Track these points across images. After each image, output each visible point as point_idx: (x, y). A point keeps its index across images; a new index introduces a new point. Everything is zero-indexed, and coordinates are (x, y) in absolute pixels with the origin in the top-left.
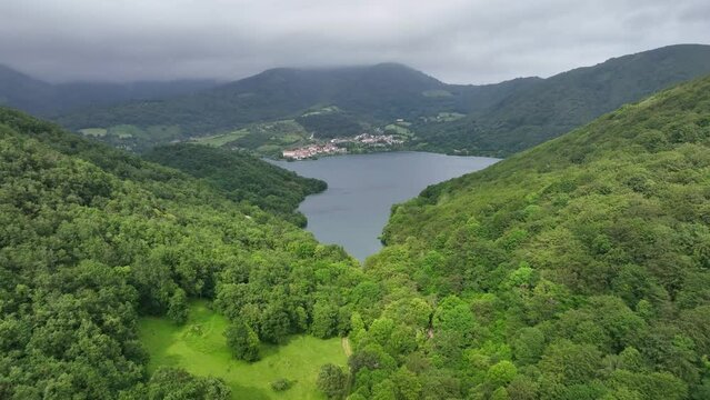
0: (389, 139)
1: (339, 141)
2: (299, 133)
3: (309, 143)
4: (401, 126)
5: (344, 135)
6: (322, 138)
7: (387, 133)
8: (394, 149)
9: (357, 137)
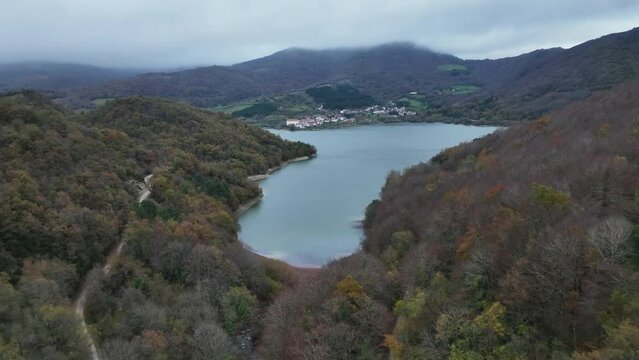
0: (401, 111)
1: (349, 112)
2: (308, 104)
3: (318, 113)
4: (415, 99)
5: (354, 107)
6: (332, 109)
7: (400, 105)
8: (404, 120)
9: (369, 109)
